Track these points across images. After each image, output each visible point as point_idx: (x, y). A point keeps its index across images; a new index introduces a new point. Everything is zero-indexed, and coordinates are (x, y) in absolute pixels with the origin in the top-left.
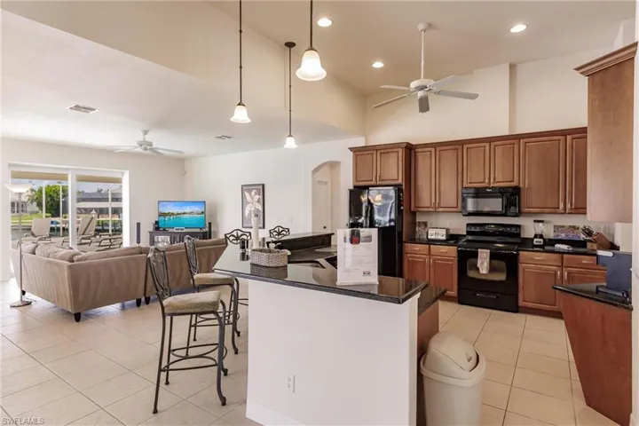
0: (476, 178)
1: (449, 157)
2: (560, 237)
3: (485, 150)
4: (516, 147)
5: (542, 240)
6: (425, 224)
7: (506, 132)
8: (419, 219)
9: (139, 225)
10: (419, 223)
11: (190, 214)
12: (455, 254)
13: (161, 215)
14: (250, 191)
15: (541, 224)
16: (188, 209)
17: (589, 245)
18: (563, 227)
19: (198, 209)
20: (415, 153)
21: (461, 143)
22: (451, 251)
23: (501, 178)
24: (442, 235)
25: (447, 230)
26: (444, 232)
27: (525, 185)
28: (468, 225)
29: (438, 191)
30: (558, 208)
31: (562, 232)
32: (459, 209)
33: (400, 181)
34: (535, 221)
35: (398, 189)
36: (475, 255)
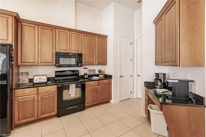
2: (90, 74)
3: (67, 34)
4: (80, 36)
5: (87, 76)
6: (27, 74)
8: (22, 70)
10: (23, 73)
15: (86, 69)
17: (100, 76)
18: (91, 70)
20: (22, 26)
22: (53, 88)
23: (73, 49)
24: (44, 79)
25: (47, 76)
26: (45, 77)
27: (83, 53)
28: (56, 72)
29: (40, 52)
30: (93, 63)
31: (91, 72)
32: (54, 63)
34: (84, 68)
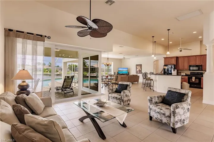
0: (192, 63)
1: (186, 59)
3: (194, 58)
4: (201, 57)
6: (181, 72)
7: (199, 54)
8: (179, 71)
9: (115, 72)
11: (125, 71)
12: (187, 78)
13: (119, 71)
14: (138, 66)
16: (124, 70)
19: (126, 69)
20: (178, 58)
21: (189, 56)
23: (198, 63)
24: (184, 74)
25: (186, 74)
26: (185, 74)
28: (191, 73)
29: (184, 66)
32: (188, 69)
33: (175, 64)
35: (175, 65)
36: (192, 78)
